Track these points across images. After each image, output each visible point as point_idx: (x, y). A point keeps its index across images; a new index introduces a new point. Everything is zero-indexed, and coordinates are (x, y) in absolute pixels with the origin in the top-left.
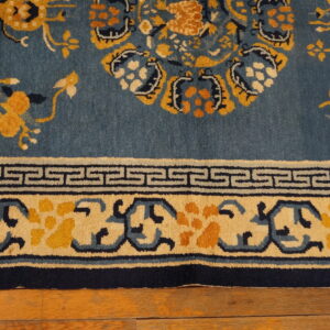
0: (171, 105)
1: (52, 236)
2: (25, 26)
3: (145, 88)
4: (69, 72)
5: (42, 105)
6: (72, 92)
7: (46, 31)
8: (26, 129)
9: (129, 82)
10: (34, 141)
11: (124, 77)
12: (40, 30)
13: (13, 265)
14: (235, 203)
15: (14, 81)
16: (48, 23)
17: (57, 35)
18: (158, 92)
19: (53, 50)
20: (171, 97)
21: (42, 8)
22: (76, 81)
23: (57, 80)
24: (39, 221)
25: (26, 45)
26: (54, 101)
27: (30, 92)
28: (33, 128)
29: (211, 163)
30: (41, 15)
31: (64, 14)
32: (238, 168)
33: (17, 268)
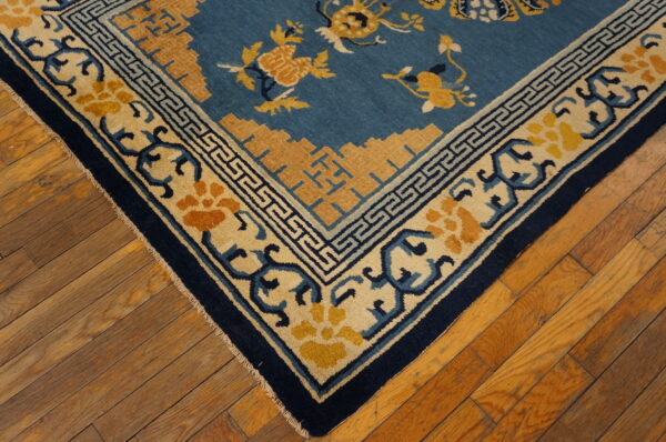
0: (532, 9)
1: (565, 143)
2: (366, 30)
3: (502, 12)
4: (439, 37)
5: (447, 71)
6: (457, 48)
7: (387, 24)
8: (457, 93)
9: (487, 15)
10: (473, 96)
11: (479, 15)
12: (381, 25)
13: (564, 180)
14: (648, 36)
15: (407, 70)
16: (380, 17)
17: (399, 21)
18: (513, 8)
19: (409, 31)
20: (526, 5)
21: (363, 11)
22: (451, 40)
23: (437, 48)
24: (543, 141)
25: (384, 42)
26: (453, 62)
27: (428, 68)
28: (461, 89)
29: (603, 23)
30: (370, 15)
31: (385, 5)
32: (623, 15)
33: (569, 180)
